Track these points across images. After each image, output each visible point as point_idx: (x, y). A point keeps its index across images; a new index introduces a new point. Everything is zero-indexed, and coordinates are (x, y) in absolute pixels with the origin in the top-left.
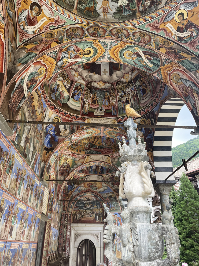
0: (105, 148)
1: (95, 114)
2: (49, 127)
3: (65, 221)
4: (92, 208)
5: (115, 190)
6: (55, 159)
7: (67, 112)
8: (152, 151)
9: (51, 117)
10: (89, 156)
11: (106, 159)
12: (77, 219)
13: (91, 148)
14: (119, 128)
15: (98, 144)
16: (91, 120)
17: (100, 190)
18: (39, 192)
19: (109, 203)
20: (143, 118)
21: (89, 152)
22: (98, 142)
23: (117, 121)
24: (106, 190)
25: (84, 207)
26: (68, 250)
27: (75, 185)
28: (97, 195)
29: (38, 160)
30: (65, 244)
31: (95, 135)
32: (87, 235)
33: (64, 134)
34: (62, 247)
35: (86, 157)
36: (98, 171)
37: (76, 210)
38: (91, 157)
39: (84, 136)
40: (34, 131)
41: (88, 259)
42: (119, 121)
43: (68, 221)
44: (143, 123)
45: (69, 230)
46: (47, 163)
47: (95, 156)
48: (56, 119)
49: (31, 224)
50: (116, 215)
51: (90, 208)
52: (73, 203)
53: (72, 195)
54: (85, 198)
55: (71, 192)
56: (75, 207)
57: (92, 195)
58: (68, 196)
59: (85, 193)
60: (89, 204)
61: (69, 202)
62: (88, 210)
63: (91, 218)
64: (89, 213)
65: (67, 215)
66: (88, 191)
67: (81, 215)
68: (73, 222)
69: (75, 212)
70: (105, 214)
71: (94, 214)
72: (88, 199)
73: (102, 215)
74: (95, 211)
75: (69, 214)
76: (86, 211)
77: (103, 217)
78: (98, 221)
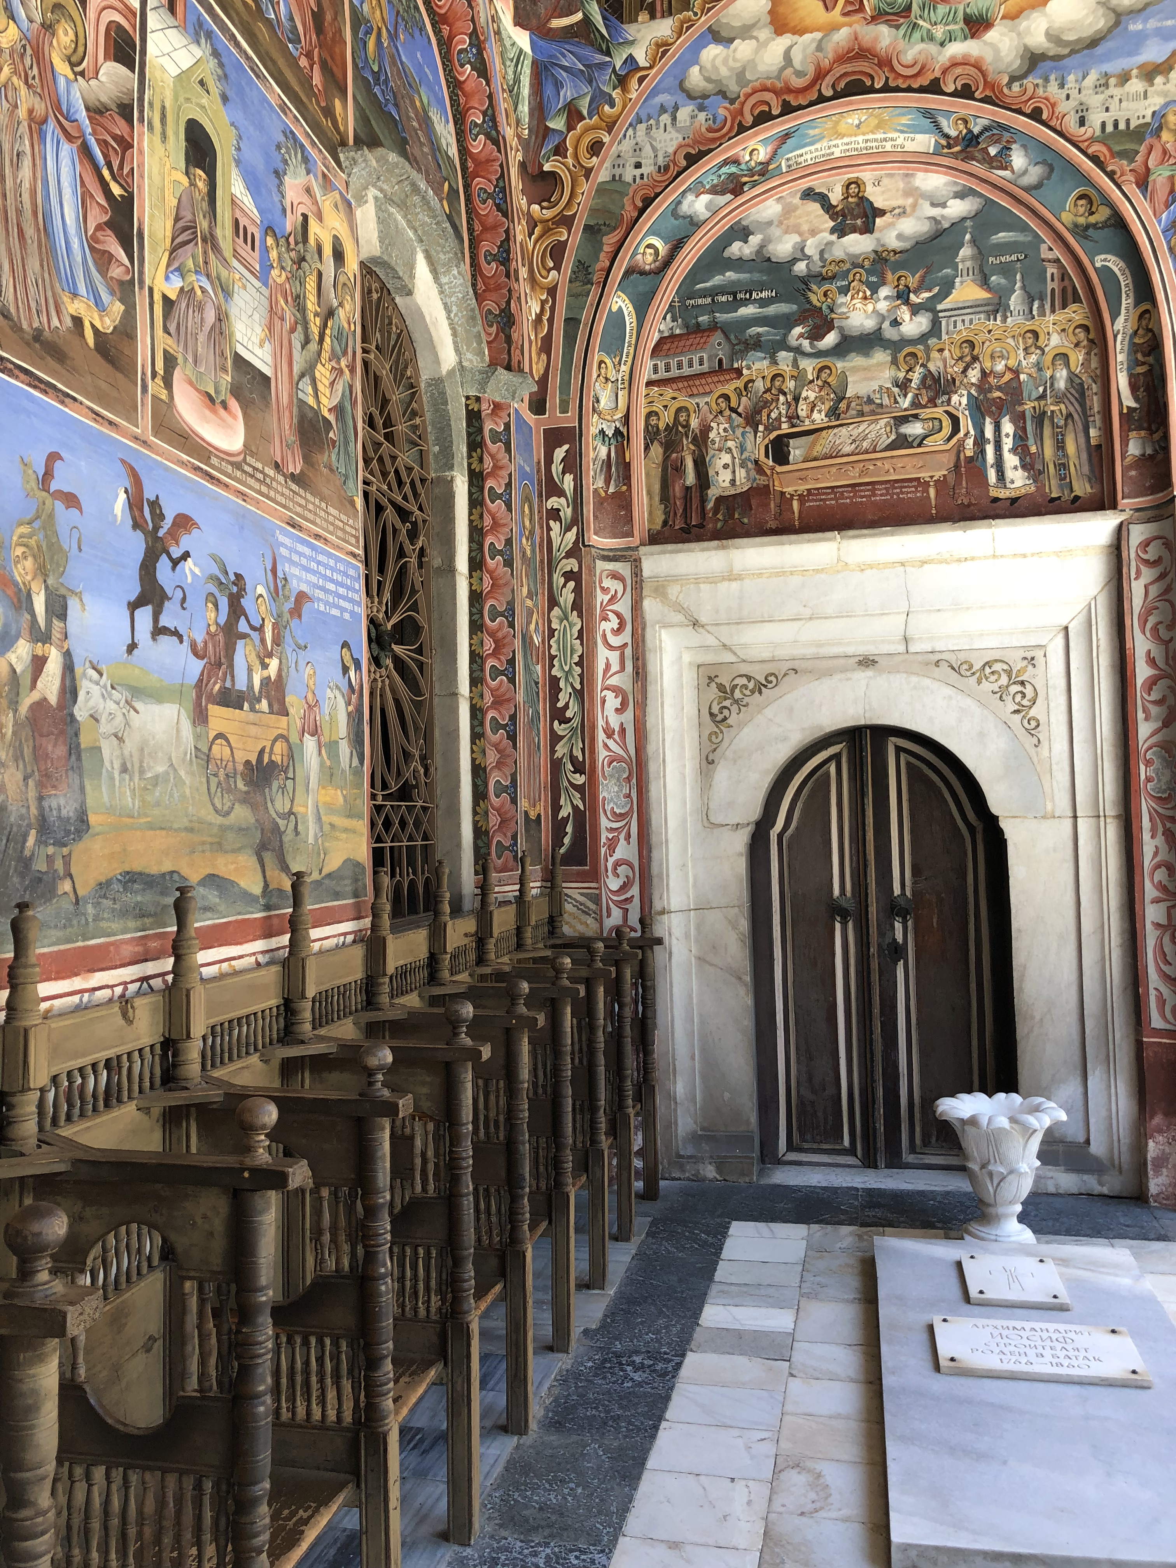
3: (554, 514)
12: (713, 493)
24: (1140, 11)
26: (625, 851)
30: (580, 789)
32: (863, 676)
34: (546, 826)
37: (686, 371)
41: (897, 952)
43: (589, 510)
45: (618, 631)
51: (889, 332)
52: (641, 289)
53: (614, 176)
54: (797, 200)
55: (587, 130)
56: (672, 337)
57: (906, 143)
58: (549, 201)
59: (795, 119)
60: (873, 279)
61: (581, 276)
62: (853, 354)
63: (906, 459)
64: (886, 401)
65: (566, 447)
66: (842, 85)
67: (759, 434)
68: (665, 523)
69: (677, 404)
70: (1125, 373)
71: (953, 403)
72: (844, 216)
73: (1077, 395)
74: (968, 359)
75: (594, 425)
76: (830, 375)
77: (1093, 432)
78: (1023, 491)
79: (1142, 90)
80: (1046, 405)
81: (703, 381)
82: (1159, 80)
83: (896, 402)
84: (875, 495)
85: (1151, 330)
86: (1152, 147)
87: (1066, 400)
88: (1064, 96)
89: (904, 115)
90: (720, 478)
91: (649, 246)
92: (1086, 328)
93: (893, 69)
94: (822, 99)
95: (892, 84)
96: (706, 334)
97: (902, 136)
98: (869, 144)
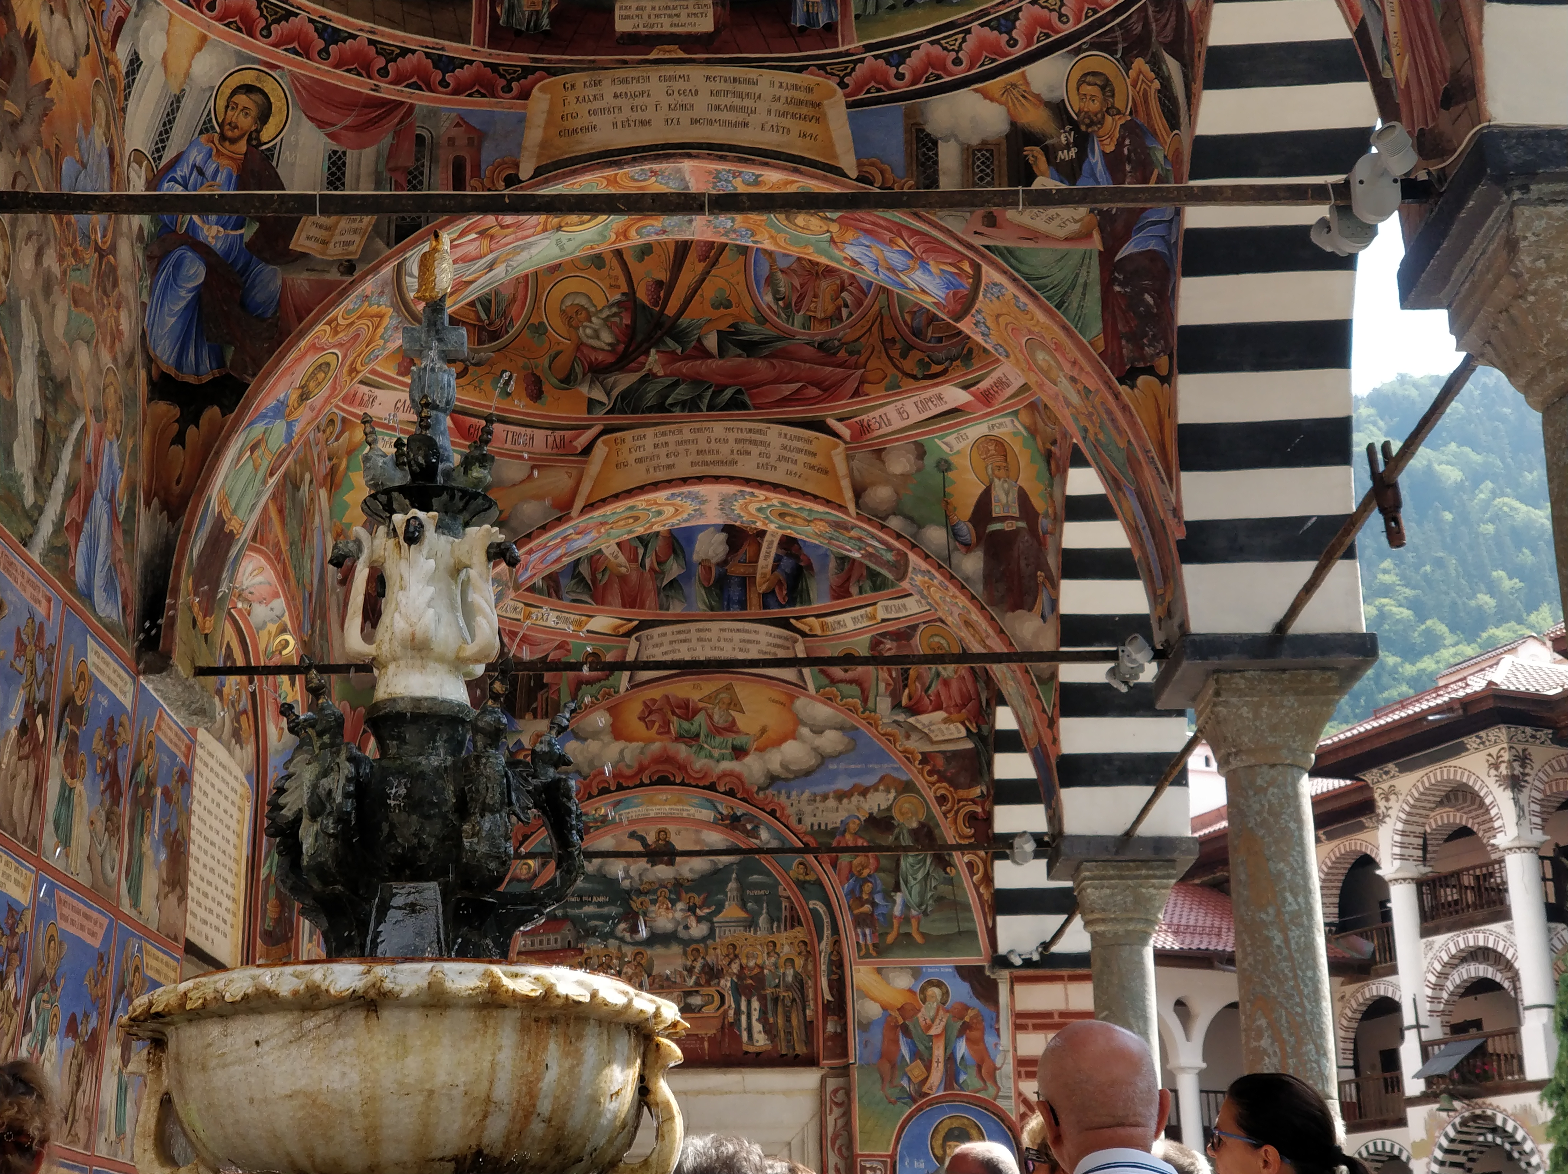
0: (780, 345)
1: (622, 26)
2: (179, 174)
4: (698, 930)
5: (926, 758)
6: (264, 482)
7: (339, 20)
8: (1164, 372)
9: (187, 74)
10: (627, 435)
11: (802, 458)
13: (647, 353)
14: (860, 165)
15: (716, 306)
16: (581, 91)
17: (775, 760)
18: (136, 765)
19: (865, 880)
20: (1093, 46)
21: (624, 395)
22: (709, 290)
23: (842, 85)
24: (836, 757)
25: (622, 926)
27: (520, 724)
28: (741, 808)
29: (99, 500)
31: (633, 233)
33: (325, 243)
35: (600, 450)
36: (746, 582)
37: (545, 947)
38: (649, 448)
39: (534, 251)
40: (29, 237)
42: (858, 90)
44: (1093, 98)
46: (193, 514)
47: (687, 435)
48: (242, 99)
49: (87, 1016)
50: (939, 984)
51: (682, 934)
57: (695, 813)
59: (625, 793)
60: (673, 896)
62: (659, 945)
66: (655, 778)
70: (826, 976)
71: (721, 985)
72: (656, 851)
73: (799, 986)
74: (732, 955)
76: (642, 959)
77: (808, 1012)
78: (764, 1048)
79: (835, 806)
80: (780, 991)
82: (845, 801)
83: (685, 981)
86: (840, 841)
87: (792, 989)
88: (790, 803)
89: (694, 799)
91: (525, 865)
92: (805, 943)
93: (687, 772)
94: (642, 785)
95: (686, 781)
96: (560, 922)
97: (693, 809)
98: (672, 810)
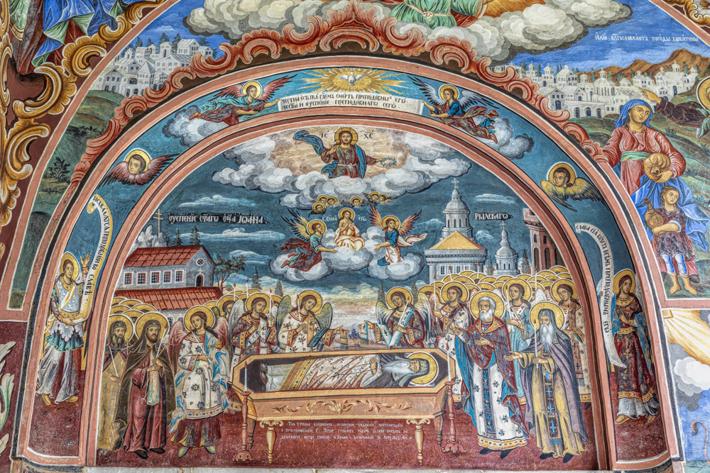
12: (177, 415)
28: (467, 90)
37: (161, 284)
52: (122, 196)
53: (107, 87)
54: (290, 140)
55: (85, 44)
56: (150, 250)
57: (396, 104)
58: (35, 99)
59: (293, 65)
60: (363, 219)
61: (58, 173)
62: (340, 287)
63: (392, 398)
64: (372, 337)
65: (11, 344)
66: (339, 44)
67: (235, 357)
68: (119, 444)
69: (147, 317)
70: (610, 333)
71: (440, 346)
72: (336, 158)
73: (564, 351)
74: (456, 304)
75: (48, 326)
76: (314, 305)
77: (581, 390)
78: (514, 444)
79: (610, 88)
80: (534, 357)
81: (179, 297)
82: (624, 81)
83: (382, 339)
84: (356, 433)
85: (632, 295)
86: (622, 134)
87: (553, 355)
88: (541, 83)
89: (396, 79)
90: (188, 400)
91: (135, 157)
92: (570, 289)
93: (386, 39)
94: (319, 53)
95: (386, 51)
96: (187, 250)
97: (393, 97)
98: (362, 99)
